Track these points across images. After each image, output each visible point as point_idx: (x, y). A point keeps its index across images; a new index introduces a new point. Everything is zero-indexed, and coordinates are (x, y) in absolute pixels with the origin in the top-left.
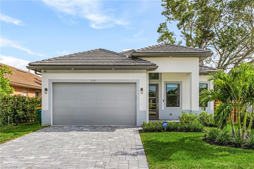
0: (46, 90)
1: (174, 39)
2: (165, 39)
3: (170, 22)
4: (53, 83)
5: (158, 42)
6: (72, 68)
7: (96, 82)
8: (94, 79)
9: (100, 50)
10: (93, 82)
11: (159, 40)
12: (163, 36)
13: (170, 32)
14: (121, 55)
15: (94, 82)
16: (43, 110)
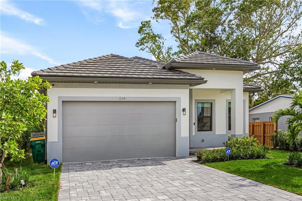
0: (55, 111)
1: (162, 43)
2: (146, 42)
3: (157, 21)
4: (63, 102)
5: (137, 46)
6: (96, 81)
7: (126, 100)
8: (123, 96)
9: (113, 56)
10: (122, 100)
11: (138, 43)
12: (144, 39)
13: (158, 35)
14: (149, 65)
15: (124, 100)
16: (49, 142)
